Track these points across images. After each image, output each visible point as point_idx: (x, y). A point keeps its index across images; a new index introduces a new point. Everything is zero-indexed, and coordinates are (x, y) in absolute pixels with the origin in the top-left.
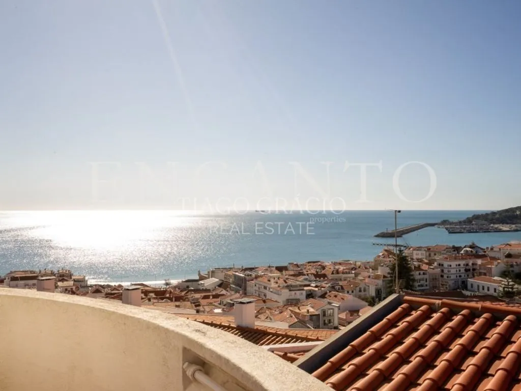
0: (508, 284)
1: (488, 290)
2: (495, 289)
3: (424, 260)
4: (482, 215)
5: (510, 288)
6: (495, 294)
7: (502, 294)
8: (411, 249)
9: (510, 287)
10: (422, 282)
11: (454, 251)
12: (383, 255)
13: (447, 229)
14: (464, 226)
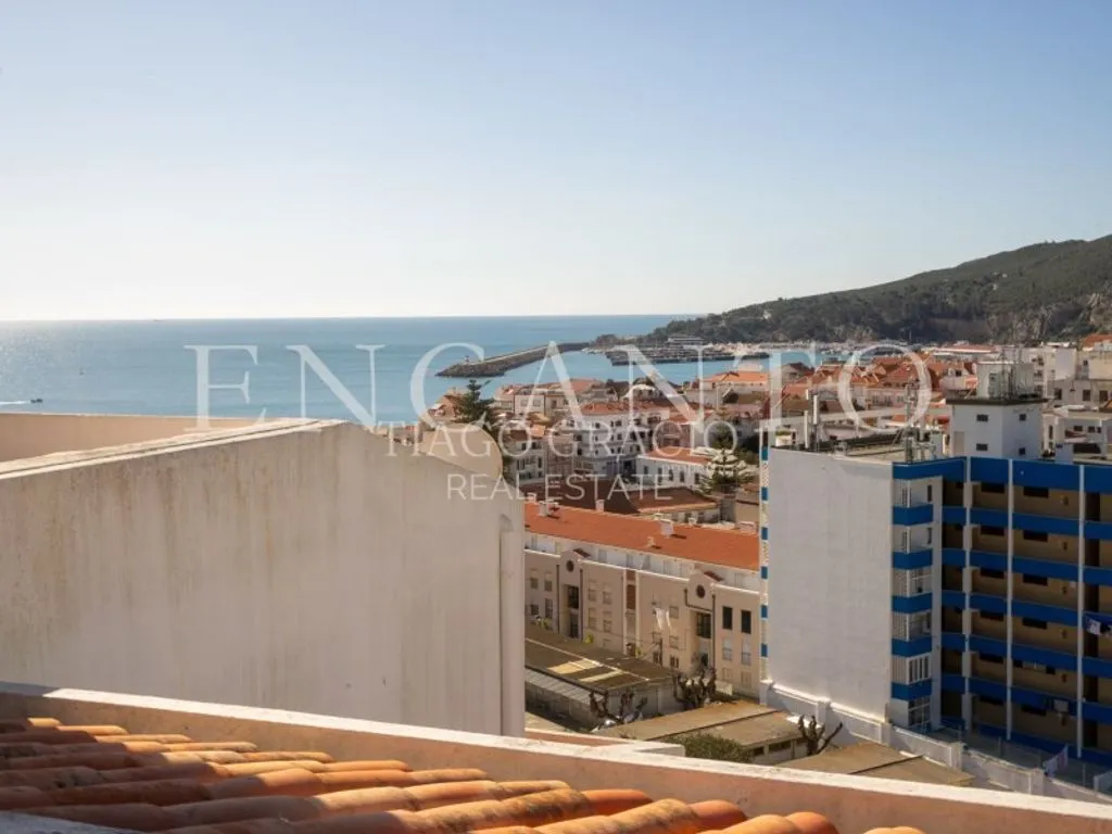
0: (725, 458)
1: (682, 479)
2: (697, 476)
3: (539, 416)
4: (690, 322)
5: (729, 469)
6: (696, 487)
7: (710, 484)
8: (511, 391)
9: (728, 466)
10: (529, 468)
11: (611, 392)
12: (441, 408)
13: (609, 355)
14: (650, 349)
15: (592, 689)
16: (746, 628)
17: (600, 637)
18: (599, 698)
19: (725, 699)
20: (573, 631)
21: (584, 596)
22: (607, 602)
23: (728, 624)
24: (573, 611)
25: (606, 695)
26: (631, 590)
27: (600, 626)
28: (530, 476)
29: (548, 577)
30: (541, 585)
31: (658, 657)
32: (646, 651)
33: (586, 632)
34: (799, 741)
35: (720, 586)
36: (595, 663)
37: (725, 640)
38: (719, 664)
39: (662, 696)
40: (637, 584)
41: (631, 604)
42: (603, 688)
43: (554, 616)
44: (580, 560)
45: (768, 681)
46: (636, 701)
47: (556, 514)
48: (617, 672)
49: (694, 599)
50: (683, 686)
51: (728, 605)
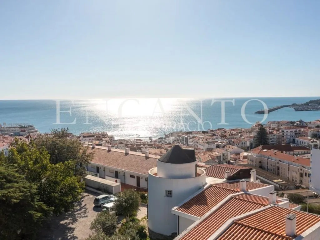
0: (313, 141)
1: (305, 144)
2: (308, 143)
3: (276, 128)
8: (270, 123)
10: (273, 140)
11: (291, 124)
12: (256, 125)
13: (294, 108)
14: (304, 107)
15: (280, 185)
16: (309, 177)
17: (283, 175)
18: (281, 186)
19: (303, 188)
20: (278, 174)
21: (280, 168)
22: (284, 169)
23: (306, 175)
24: (278, 170)
25: (282, 186)
26: (289, 168)
27: (283, 173)
28: (273, 141)
29: (274, 165)
30: (273, 166)
31: (293, 180)
32: (291, 179)
33: (280, 174)
34: (314, 196)
35: (305, 169)
36: (281, 180)
37: (305, 178)
38: (304, 182)
39: (292, 187)
40: (290, 167)
41: (289, 170)
42: (282, 185)
43: (275, 171)
44: (280, 162)
45: (311, 186)
46: (287, 187)
47: (276, 154)
48: (284, 182)
49: (300, 171)
50: (296, 185)
51: (306, 172)
